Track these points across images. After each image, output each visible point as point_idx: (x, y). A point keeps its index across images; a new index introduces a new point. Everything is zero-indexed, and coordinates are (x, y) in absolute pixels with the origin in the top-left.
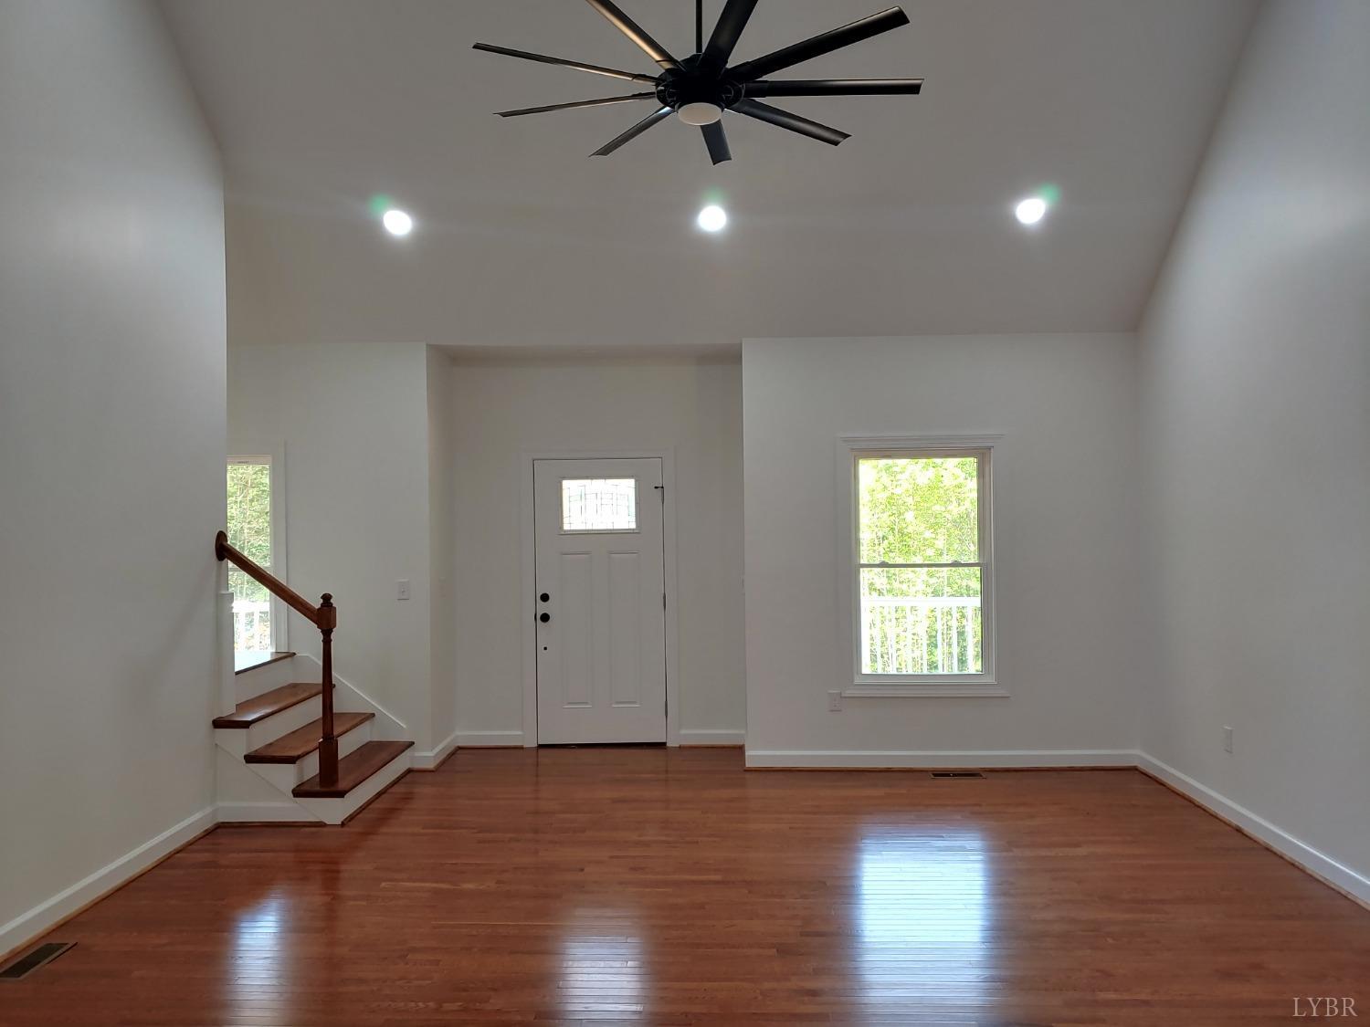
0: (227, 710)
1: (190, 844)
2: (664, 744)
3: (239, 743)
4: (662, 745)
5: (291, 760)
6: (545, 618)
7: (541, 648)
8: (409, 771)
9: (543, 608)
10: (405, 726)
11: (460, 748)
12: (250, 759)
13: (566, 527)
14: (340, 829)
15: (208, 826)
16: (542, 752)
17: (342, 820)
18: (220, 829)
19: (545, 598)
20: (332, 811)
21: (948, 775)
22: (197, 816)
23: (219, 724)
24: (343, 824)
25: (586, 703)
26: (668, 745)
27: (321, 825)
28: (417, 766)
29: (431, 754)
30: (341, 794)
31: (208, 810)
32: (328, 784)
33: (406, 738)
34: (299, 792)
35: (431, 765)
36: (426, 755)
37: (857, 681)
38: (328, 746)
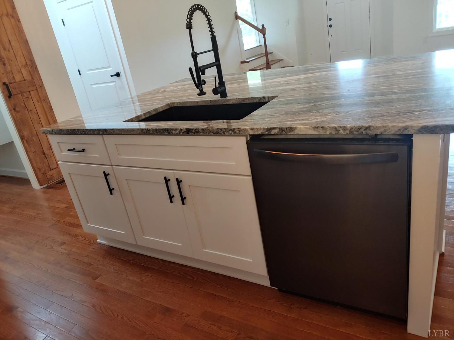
0: (244, 59)
6: (331, 26)
7: (330, 36)
9: (330, 23)
19: (330, 20)
23: (242, 62)
25: (345, 51)
33: (292, 65)
38: (268, 65)
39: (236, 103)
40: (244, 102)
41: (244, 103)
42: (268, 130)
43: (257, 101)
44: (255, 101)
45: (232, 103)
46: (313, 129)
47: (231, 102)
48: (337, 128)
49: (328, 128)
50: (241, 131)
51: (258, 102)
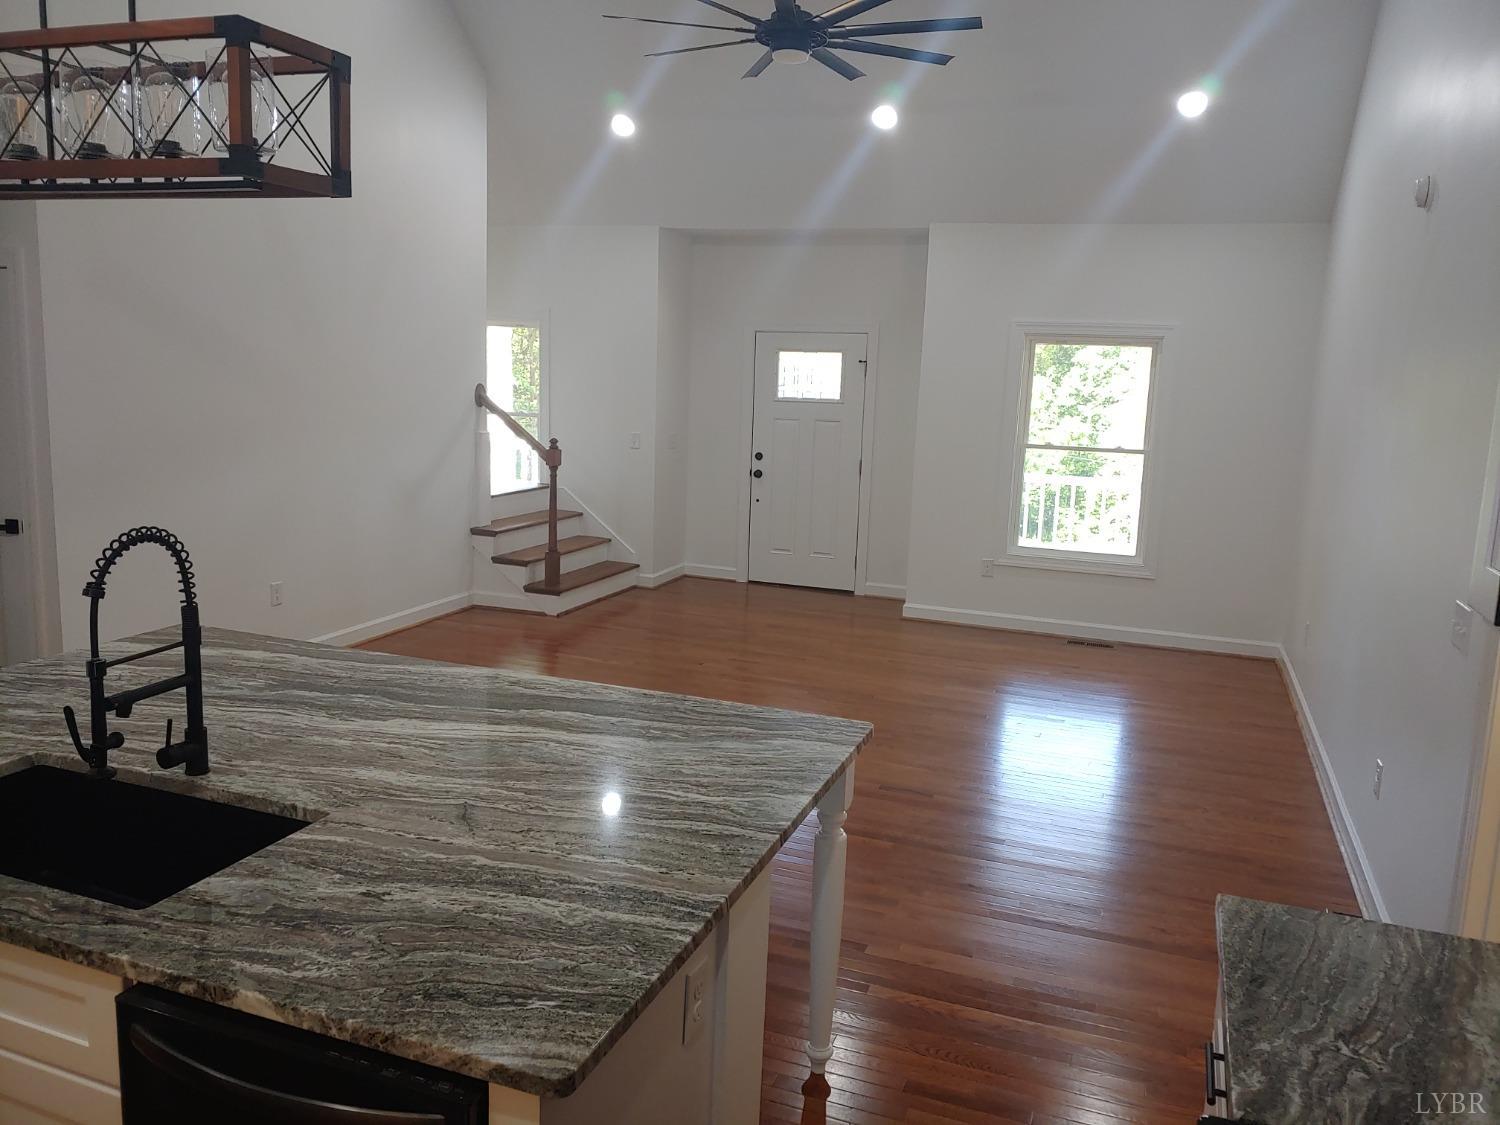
0: (484, 522)
2: (853, 592)
3: (488, 547)
4: (850, 593)
5: (525, 564)
6: (758, 474)
7: (754, 501)
8: (634, 588)
9: (757, 465)
10: (634, 552)
11: (686, 576)
12: (496, 560)
13: (780, 395)
14: (556, 619)
15: (465, 606)
16: (751, 586)
17: (559, 612)
18: (475, 609)
19: (759, 456)
20: (552, 605)
21: (1082, 643)
22: (456, 597)
23: (475, 531)
24: (558, 616)
25: (788, 551)
26: (856, 593)
27: (543, 614)
28: (641, 585)
29: (652, 576)
30: (558, 593)
31: (465, 595)
32: (552, 585)
33: (635, 562)
34: (529, 589)
35: (651, 585)
36: (649, 577)
37: (1012, 551)
38: (552, 556)
39: (218, 801)
40: (242, 806)
41: (241, 808)
42: (171, 980)
43: (277, 811)
44: (270, 810)
45: (209, 799)
46: (273, 1008)
47: (207, 796)
48: (325, 1020)
49: (306, 1013)
50: (107, 962)
51: (277, 813)
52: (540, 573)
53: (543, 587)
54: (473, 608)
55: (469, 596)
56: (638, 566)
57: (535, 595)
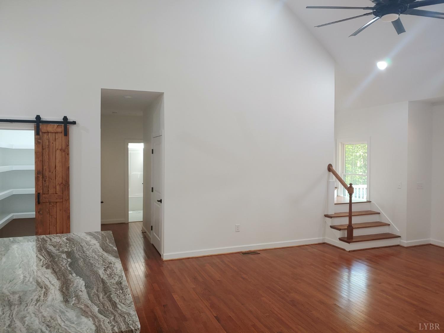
0: (331, 212)
1: (312, 245)
3: (329, 222)
5: (340, 230)
8: (398, 246)
10: (398, 231)
11: (431, 244)
12: (332, 227)
15: (321, 242)
17: (350, 250)
18: (324, 244)
20: (348, 247)
22: (317, 238)
23: (326, 216)
24: (349, 251)
27: (344, 250)
28: (402, 245)
29: (406, 242)
30: (349, 242)
31: (322, 238)
32: (349, 239)
33: (398, 234)
34: (341, 239)
35: (406, 246)
36: (405, 242)
38: (350, 228)
52: (345, 234)
53: (346, 240)
54: (324, 243)
55: (323, 239)
56: (400, 237)
57: (342, 242)
